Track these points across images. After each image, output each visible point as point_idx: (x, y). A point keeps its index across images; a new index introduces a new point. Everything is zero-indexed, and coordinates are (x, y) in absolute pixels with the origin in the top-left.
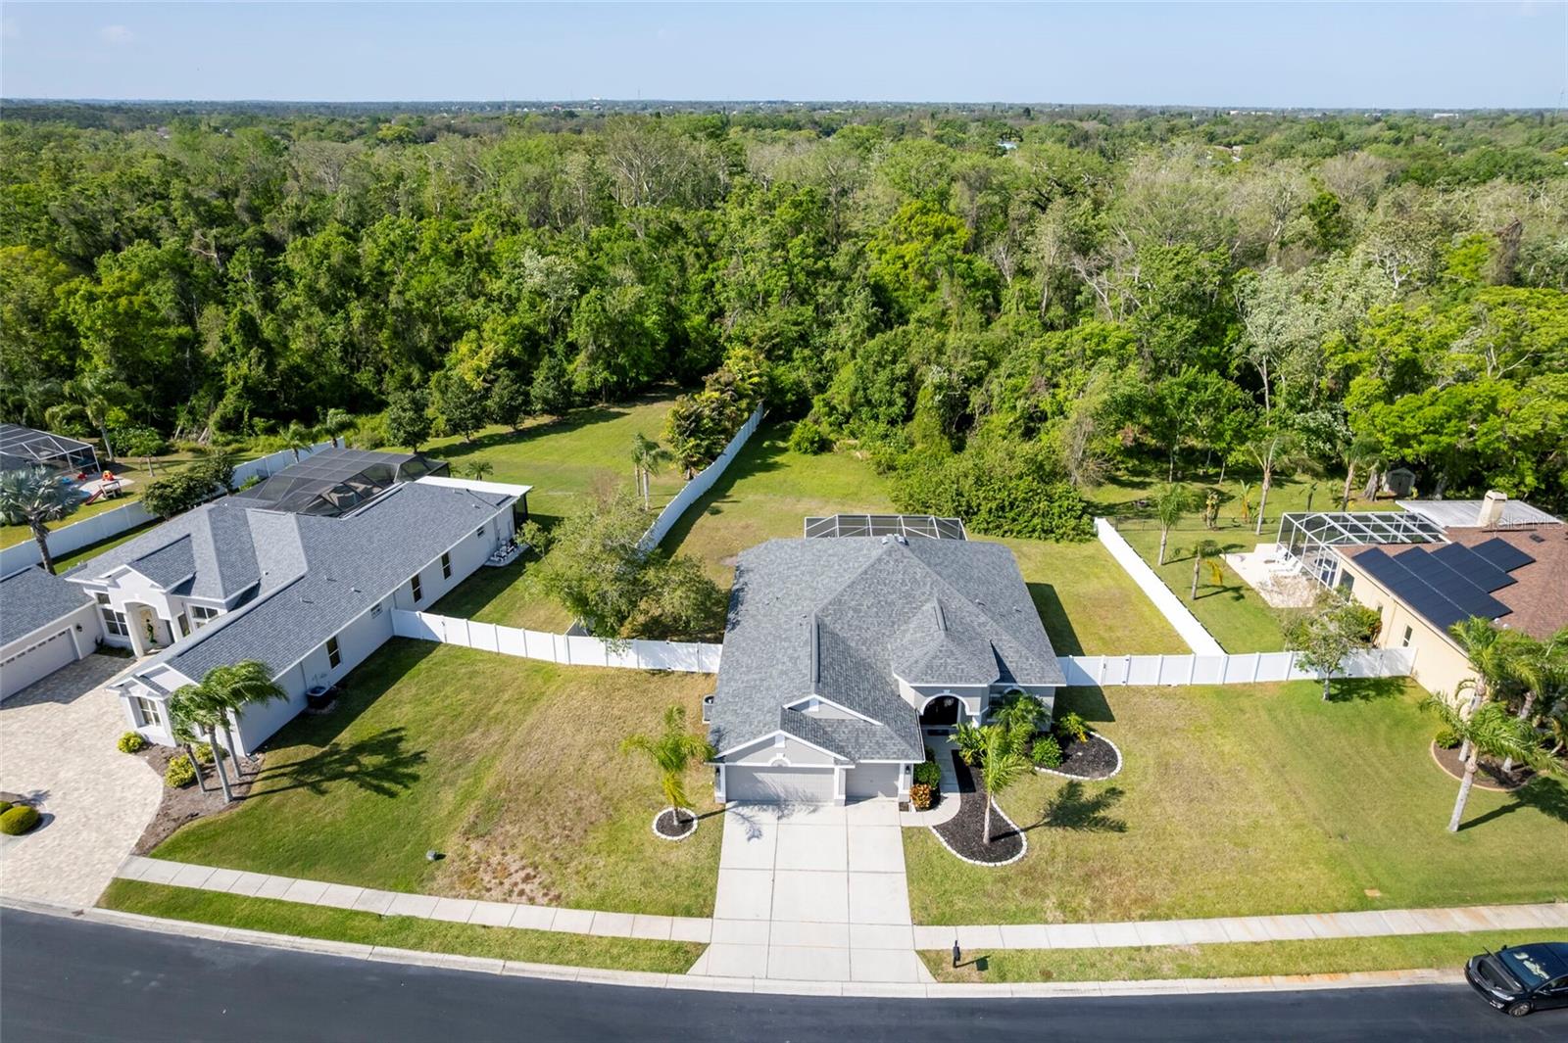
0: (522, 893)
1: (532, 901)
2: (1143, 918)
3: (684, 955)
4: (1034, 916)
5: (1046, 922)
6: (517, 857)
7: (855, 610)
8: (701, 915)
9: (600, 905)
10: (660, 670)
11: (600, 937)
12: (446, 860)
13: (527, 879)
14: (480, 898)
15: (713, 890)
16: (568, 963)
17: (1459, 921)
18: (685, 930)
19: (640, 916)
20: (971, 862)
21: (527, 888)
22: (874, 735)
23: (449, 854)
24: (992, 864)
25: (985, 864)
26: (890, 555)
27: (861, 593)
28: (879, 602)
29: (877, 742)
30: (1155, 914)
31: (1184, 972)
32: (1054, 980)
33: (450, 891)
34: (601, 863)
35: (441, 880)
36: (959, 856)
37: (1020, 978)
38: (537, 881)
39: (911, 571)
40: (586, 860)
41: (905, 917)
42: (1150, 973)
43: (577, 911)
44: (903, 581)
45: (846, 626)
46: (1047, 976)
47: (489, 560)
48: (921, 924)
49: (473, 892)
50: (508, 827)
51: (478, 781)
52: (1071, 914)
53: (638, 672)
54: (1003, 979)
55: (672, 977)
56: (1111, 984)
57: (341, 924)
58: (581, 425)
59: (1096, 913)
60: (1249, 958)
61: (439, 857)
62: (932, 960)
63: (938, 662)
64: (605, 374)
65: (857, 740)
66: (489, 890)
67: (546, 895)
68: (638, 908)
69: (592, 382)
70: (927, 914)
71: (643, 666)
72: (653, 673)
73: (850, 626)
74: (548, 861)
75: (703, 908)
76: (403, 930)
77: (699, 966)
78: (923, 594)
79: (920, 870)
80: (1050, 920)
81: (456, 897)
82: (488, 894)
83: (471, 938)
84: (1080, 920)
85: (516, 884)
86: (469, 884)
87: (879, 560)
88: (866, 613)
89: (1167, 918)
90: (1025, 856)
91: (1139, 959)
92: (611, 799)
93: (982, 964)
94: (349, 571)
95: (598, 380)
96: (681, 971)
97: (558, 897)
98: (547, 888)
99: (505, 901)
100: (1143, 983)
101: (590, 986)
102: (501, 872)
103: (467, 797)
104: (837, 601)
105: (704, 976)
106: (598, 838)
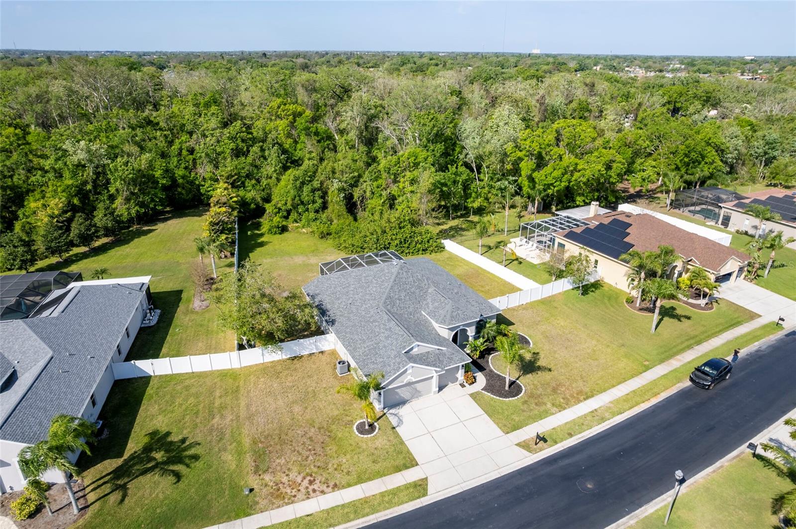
0: (314, 491)
1: (323, 492)
2: (585, 399)
3: (420, 487)
4: (547, 413)
5: (553, 414)
6: (296, 474)
7: (399, 300)
8: (413, 466)
9: (360, 480)
10: (295, 357)
11: (373, 496)
12: (256, 490)
13: (311, 482)
14: (292, 503)
15: (408, 452)
16: (367, 515)
18: (410, 476)
19: (384, 478)
20: (507, 399)
21: (316, 487)
22: (445, 355)
23: (255, 487)
24: (516, 398)
25: (513, 398)
26: (402, 270)
27: (398, 290)
28: (408, 293)
29: (448, 358)
30: (588, 396)
31: (614, 414)
32: (574, 436)
33: (271, 506)
34: (344, 461)
35: (263, 503)
36: (501, 399)
37: (562, 440)
38: (317, 481)
39: (415, 275)
40: (335, 461)
41: (499, 432)
42: (603, 420)
43: (350, 489)
44: (414, 281)
45: (399, 308)
46: (571, 435)
47: (142, 323)
48: (508, 433)
49: (286, 501)
50: (278, 461)
51: (239, 443)
52: (561, 408)
53: (284, 361)
54: (556, 443)
55: (422, 499)
56: (594, 429)
58: (132, 239)
59: (568, 403)
60: (628, 401)
61: (251, 490)
62: (524, 445)
63: (454, 314)
64: (137, 208)
65: (439, 359)
66: (295, 496)
67: (328, 486)
68: (380, 474)
69: (129, 214)
70: (508, 427)
71: (284, 357)
72: (293, 359)
73: (400, 307)
74: (315, 470)
75: (411, 463)
77: (430, 489)
78: (425, 285)
79: (490, 410)
80: (554, 412)
81: (279, 507)
82: (296, 499)
83: (305, 524)
84: (565, 409)
85: (307, 488)
87: (399, 273)
88: (404, 299)
89: (593, 396)
90: (526, 390)
91: (596, 416)
92: (323, 428)
93: (544, 440)
94: (79, 347)
95: (133, 212)
96: (425, 494)
97: (335, 485)
98: (326, 482)
99: (308, 498)
100: (603, 424)
101: (387, 520)
102: (293, 485)
103: (240, 453)
104: (389, 297)
105: (437, 493)
106: (332, 449)
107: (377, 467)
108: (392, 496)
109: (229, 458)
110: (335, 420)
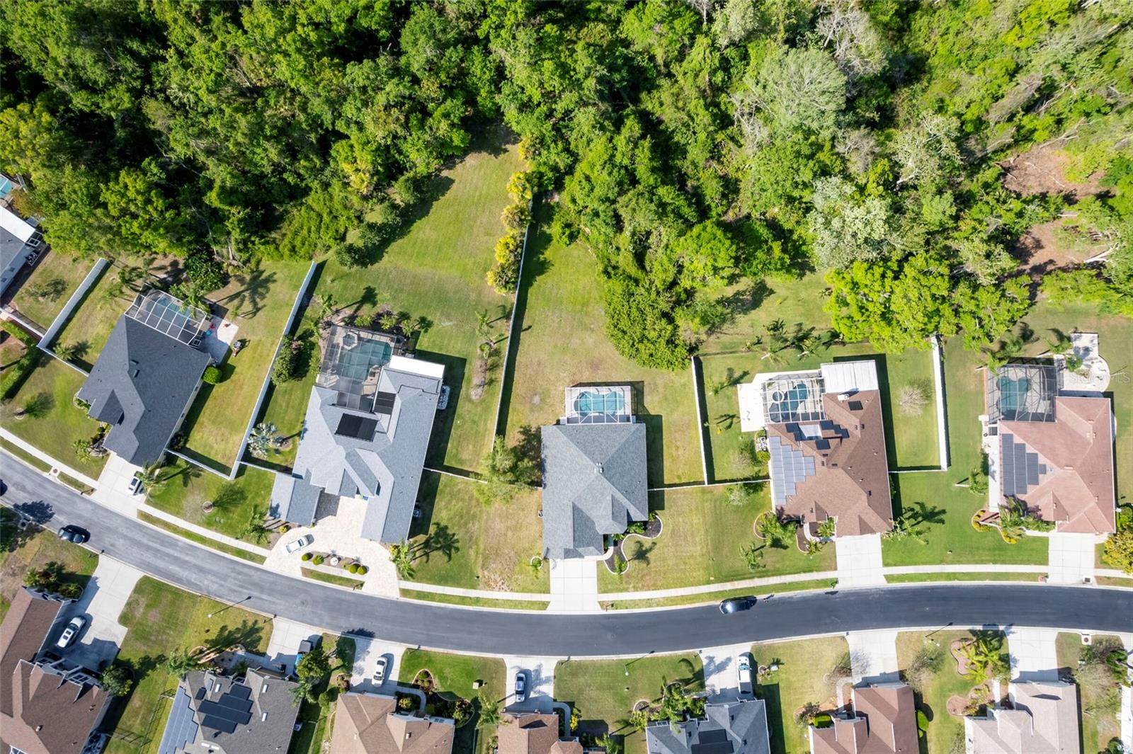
0: (503, 589)
1: (506, 591)
2: (653, 590)
3: (545, 605)
4: (626, 590)
5: (629, 592)
6: (498, 576)
8: (547, 593)
9: (523, 591)
12: (480, 578)
13: (503, 583)
14: (493, 591)
15: (549, 585)
16: (520, 609)
17: (728, 586)
18: (544, 598)
19: (533, 594)
20: (613, 572)
21: (504, 586)
23: (480, 576)
24: (619, 574)
25: (617, 573)
27: (587, 493)
30: (656, 587)
31: (658, 605)
32: (628, 609)
33: (484, 588)
34: (520, 578)
35: (481, 586)
36: (610, 570)
37: (621, 608)
38: (505, 584)
40: (516, 577)
41: (596, 591)
42: (650, 606)
43: (517, 593)
45: (582, 505)
48: (600, 593)
49: (490, 588)
50: (492, 565)
51: (478, 547)
52: (636, 589)
54: (617, 609)
55: (543, 611)
57: (463, 600)
59: (643, 588)
60: (674, 600)
61: (478, 577)
62: (602, 604)
67: (508, 588)
68: (531, 591)
70: (603, 590)
74: (507, 578)
75: (547, 591)
76: (477, 601)
77: (549, 608)
78: (607, 493)
79: (601, 578)
81: (487, 590)
82: (494, 589)
83: (494, 603)
84: (638, 591)
85: (500, 585)
86: (488, 586)
88: (588, 500)
89: (659, 590)
90: (628, 570)
91: (649, 602)
92: (517, 553)
93: (612, 605)
96: (545, 610)
97: (512, 589)
98: (508, 586)
99: (499, 591)
102: (496, 582)
103: (477, 553)
104: (580, 496)
105: (550, 611)
106: (517, 569)
107: (532, 587)
108: (532, 604)
109: (472, 552)
110: (525, 550)
